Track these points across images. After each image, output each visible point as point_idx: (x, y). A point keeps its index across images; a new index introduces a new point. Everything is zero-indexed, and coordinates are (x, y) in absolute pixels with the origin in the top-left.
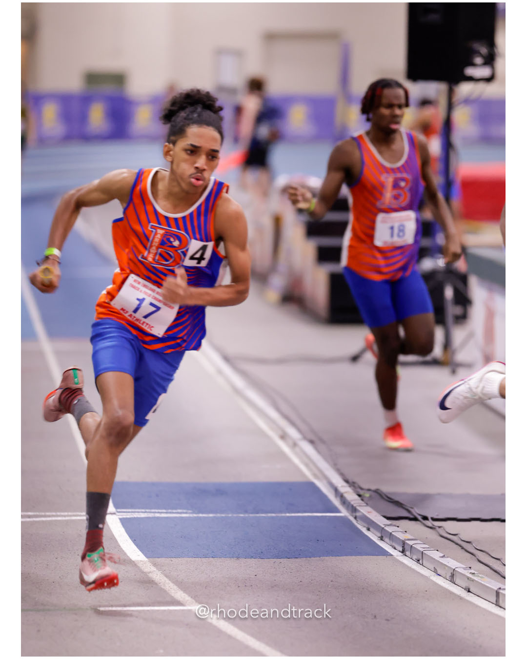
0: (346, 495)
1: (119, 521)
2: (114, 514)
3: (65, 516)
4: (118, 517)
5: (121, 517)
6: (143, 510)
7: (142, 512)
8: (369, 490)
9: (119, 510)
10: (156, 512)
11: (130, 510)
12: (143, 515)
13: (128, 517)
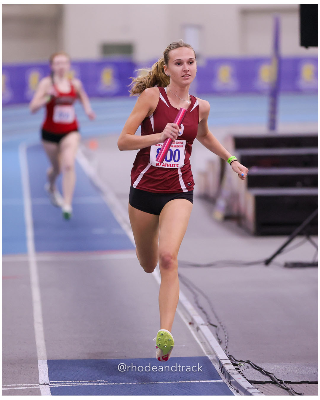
0: (225, 366)
1: (49, 389)
2: (48, 384)
3: (9, 387)
4: (50, 386)
5: (51, 386)
6: (70, 381)
7: (70, 383)
8: (241, 361)
9: (51, 382)
10: (79, 382)
11: (61, 382)
12: (69, 385)
13: (57, 386)
